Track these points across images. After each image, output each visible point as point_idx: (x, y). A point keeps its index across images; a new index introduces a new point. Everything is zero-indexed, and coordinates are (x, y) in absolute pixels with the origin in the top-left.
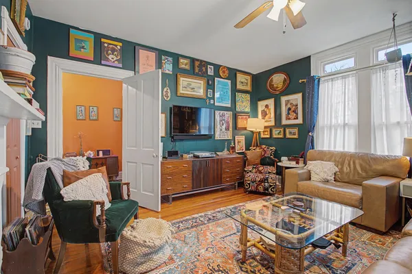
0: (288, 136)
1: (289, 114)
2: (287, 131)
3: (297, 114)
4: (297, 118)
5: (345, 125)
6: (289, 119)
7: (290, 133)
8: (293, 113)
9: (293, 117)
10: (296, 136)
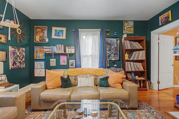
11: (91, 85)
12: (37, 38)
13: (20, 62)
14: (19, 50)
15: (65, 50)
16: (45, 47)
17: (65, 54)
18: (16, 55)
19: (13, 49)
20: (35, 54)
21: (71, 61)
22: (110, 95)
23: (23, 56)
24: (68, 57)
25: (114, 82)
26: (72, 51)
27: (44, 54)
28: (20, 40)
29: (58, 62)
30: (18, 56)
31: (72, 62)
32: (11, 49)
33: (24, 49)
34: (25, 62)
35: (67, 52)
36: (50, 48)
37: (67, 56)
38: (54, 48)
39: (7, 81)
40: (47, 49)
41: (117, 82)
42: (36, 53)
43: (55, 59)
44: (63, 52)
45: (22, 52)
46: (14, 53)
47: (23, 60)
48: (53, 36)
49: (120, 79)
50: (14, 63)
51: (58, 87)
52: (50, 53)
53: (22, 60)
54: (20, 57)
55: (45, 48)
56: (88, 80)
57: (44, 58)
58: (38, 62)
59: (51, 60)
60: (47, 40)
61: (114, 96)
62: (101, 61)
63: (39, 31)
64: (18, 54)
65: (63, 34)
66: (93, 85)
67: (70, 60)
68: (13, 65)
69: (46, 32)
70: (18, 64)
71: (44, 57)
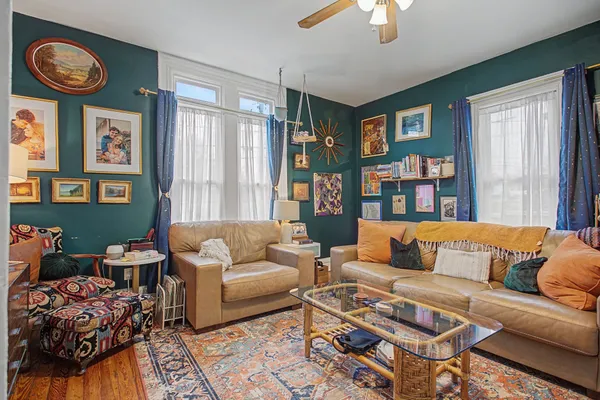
0: (104, 199)
1: (105, 149)
2: (103, 187)
3: (128, 153)
4: (129, 162)
5: (210, 183)
6: (107, 161)
7: (110, 192)
8: (117, 150)
9: (118, 159)
10: (125, 200)
11: (475, 278)
12: (366, 148)
13: (332, 203)
14: (329, 180)
15: (424, 170)
16: (380, 167)
17: (425, 181)
18: (324, 189)
19: (320, 177)
20: (363, 185)
21: (445, 201)
22: (502, 312)
23: (338, 190)
24: (438, 189)
25: (554, 280)
26: (444, 170)
27: (380, 184)
28: (332, 159)
29: (411, 203)
30: (329, 191)
31: (448, 205)
32: (316, 178)
33: (340, 176)
34: (341, 202)
35: (430, 176)
36: (389, 169)
37: (435, 187)
38: (398, 166)
39: (306, 234)
40: (385, 172)
41: (569, 283)
42: (366, 182)
43: (404, 196)
44: (419, 176)
45: (336, 182)
46: (322, 185)
47: (339, 198)
48: (400, 136)
49: (584, 272)
50: (322, 205)
51: (381, 262)
52: (391, 179)
53: (336, 198)
54: (332, 192)
55: (381, 170)
56: (466, 257)
57: (379, 194)
58: (368, 204)
59: (395, 198)
60: (386, 149)
61: (517, 317)
62: (565, 200)
63: (370, 130)
64: (329, 186)
65: (422, 122)
66: (485, 277)
67: (442, 198)
68: (320, 209)
69: (383, 129)
70: (328, 206)
71: (380, 191)
